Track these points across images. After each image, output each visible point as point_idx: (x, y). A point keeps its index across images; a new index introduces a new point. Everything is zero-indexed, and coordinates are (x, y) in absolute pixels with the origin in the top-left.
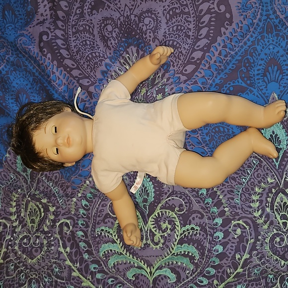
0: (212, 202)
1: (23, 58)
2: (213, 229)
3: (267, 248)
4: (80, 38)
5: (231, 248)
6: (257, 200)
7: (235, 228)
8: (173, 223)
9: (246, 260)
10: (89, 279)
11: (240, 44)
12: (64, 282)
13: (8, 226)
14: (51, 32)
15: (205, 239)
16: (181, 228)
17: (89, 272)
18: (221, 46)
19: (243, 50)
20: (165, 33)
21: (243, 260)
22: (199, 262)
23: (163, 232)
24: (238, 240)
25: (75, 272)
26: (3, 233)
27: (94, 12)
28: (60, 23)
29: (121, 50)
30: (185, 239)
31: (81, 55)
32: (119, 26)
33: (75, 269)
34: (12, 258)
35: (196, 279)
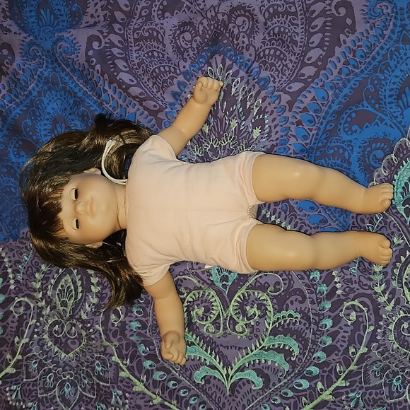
0: (321, 278)
1: (62, 73)
2: (318, 315)
3: (392, 337)
4: (144, 47)
5: (343, 339)
6: (380, 272)
7: (348, 312)
8: (263, 308)
9: (363, 354)
10: (143, 382)
11: (367, 60)
12: (108, 385)
13: (32, 307)
14: (105, 37)
15: (307, 329)
16: (275, 314)
17: (144, 371)
18: (342, 62)
19: (371, 67)
20: (264, 38)
21: (358, 355)
22: (297, 360)
23: (248, 319)
24: (352, 327)
25: (123, 371)
26: (25, 317)
27: (167, 14)
28: (117, 27)
29: (201, 62)
30: (280, 329)
31: (145, 68)
32: (201, 33)
33: (124, 368)
34: (35, 353)
35: (292, 382)
